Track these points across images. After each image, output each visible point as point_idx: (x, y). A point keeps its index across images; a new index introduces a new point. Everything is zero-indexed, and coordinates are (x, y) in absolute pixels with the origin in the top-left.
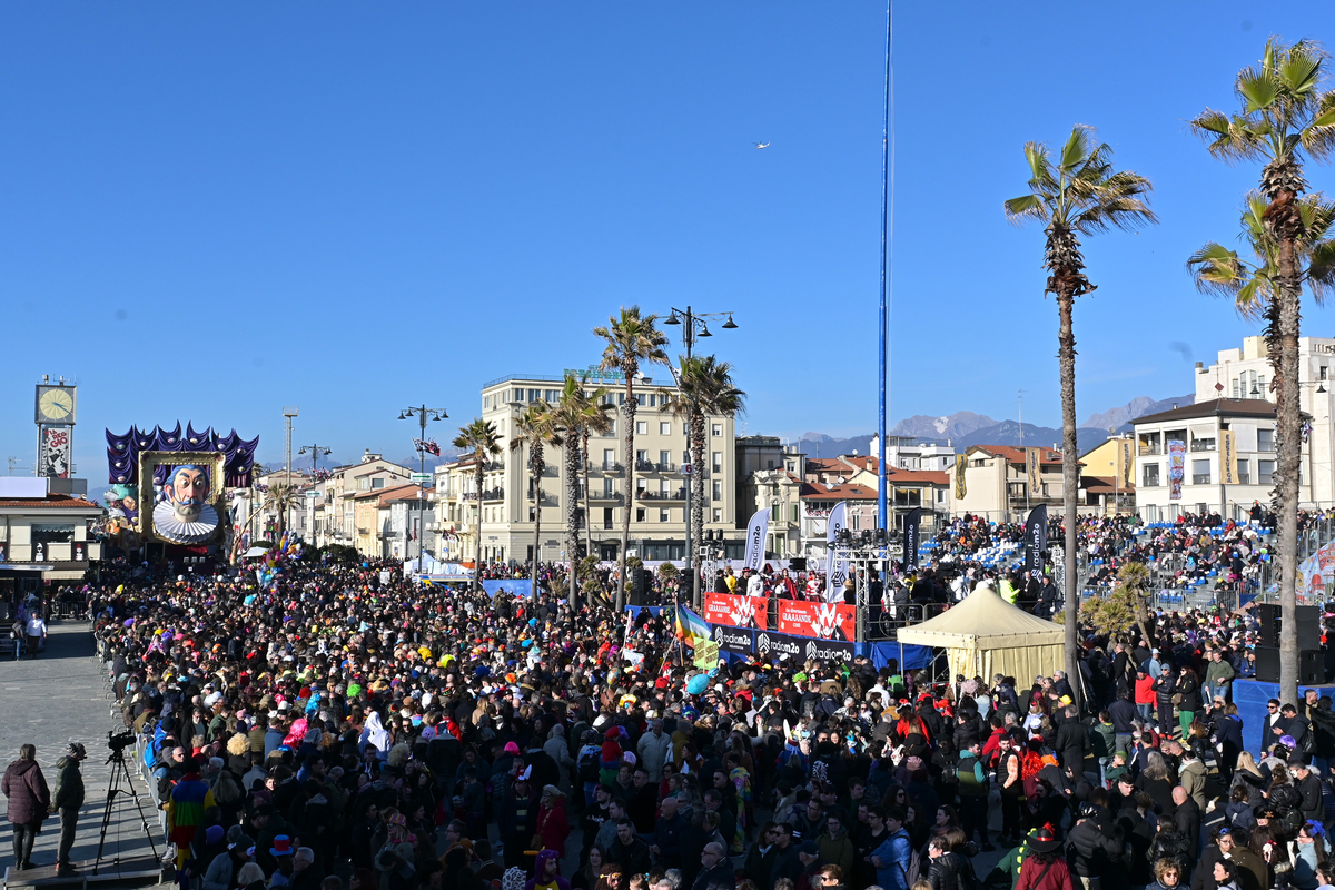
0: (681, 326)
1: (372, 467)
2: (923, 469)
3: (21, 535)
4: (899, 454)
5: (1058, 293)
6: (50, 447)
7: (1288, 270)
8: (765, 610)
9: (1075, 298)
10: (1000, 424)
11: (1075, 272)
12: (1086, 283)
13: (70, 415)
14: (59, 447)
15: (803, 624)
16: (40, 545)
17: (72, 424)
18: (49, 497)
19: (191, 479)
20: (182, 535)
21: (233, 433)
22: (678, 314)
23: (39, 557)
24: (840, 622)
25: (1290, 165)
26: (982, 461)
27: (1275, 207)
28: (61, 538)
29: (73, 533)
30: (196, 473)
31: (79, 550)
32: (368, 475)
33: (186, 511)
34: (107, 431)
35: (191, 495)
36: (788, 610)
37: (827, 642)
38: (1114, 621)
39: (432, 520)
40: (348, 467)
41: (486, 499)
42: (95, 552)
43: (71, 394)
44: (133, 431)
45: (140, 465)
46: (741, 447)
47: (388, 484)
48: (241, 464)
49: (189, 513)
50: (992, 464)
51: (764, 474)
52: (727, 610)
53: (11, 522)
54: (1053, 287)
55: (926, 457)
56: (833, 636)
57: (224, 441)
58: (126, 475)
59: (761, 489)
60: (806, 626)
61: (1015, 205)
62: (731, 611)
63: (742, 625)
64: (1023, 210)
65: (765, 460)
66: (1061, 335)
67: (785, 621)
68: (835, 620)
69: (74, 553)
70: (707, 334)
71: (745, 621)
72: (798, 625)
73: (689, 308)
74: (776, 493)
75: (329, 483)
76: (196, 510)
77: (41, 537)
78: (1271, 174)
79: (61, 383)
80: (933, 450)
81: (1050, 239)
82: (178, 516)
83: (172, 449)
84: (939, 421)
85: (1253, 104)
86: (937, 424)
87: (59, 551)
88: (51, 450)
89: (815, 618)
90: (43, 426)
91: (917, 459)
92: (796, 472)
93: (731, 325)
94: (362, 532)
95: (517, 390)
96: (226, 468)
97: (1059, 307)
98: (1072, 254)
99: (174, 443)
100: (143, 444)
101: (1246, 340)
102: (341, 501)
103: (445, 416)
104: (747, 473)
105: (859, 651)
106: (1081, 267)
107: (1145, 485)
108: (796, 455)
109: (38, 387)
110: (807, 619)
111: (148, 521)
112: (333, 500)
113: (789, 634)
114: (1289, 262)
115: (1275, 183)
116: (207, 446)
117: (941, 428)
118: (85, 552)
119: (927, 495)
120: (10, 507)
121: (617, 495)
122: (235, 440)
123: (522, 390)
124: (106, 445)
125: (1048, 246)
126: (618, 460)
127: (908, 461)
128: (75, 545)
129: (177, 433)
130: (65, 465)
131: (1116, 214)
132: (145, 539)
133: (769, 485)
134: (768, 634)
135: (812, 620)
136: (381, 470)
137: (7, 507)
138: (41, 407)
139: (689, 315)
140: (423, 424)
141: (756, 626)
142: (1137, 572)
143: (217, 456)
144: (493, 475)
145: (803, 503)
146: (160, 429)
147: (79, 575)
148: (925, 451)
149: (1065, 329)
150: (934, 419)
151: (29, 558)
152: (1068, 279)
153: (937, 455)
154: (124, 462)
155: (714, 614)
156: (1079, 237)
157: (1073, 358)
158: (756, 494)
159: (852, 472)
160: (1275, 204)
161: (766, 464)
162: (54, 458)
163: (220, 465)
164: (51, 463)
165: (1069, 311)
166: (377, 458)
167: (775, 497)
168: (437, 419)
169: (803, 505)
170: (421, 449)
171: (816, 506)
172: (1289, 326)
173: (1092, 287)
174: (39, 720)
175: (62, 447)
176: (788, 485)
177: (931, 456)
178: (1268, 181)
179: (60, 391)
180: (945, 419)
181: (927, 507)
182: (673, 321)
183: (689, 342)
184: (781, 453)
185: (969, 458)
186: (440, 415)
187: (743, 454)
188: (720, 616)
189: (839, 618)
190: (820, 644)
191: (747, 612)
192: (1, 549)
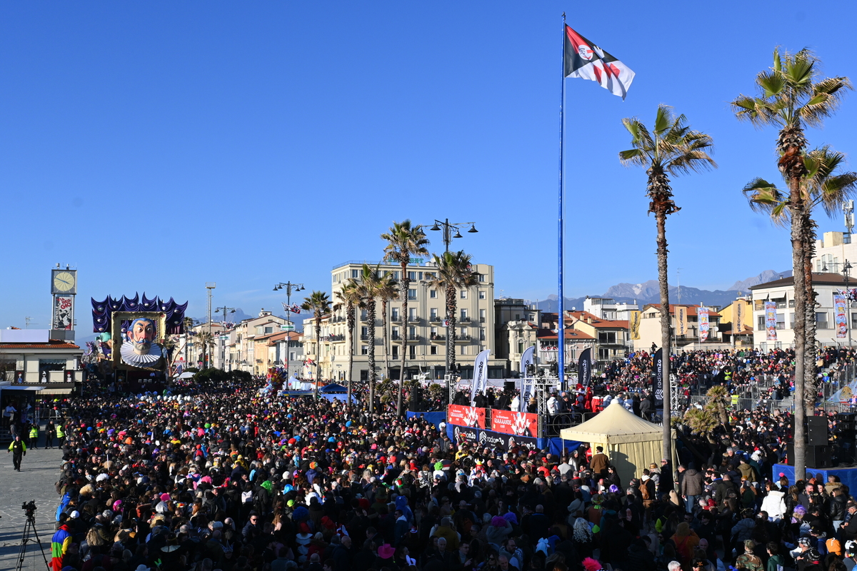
0: (441, 231)
1: (266, 320)
2: (618, 319)
3: (33, 366)
4: (603, 309)
5: (656, 212)
6: (60, 308)
7: (795, 198)
8: (484, 416)
9: (667, 216)
11: (667, 199)
12: (673, 206)
13: (73, 289)
14: (66, 309)
15: (506, 425)
16: (44, 373)
17: (74, 294)
18: (51, 342)
19: (144, 327)
20: (138, 363)
21: (172, 299)
22: (440, 224)
23: (44, 380)
24: (528, 424)
25: (796, 130)
26: (653, 314)
27: (787, 157)
28: (58, 367)
29: (65, 365)
30: (146, 323)
31: (69, 375)
32: (262, 325)
33: (141, 347)
34: (92, 299)
35: (144, 337)
36: (497, 417)
37: (520, 437)
38: (703, 424)
39: (301, 353)
40: (251, 320)
41: (334, 340)
42: (79, 377)
43: (74, 275)
44: (108, 299)
45: (112, 321)
46: (499, 306)
47: (275, 330)
48: (177, 319)
49: (143, 348)
51: (512, 323)
52: (461, 416)
53: (26, 358)
54: (653, 208)
55: (620, 311)
56: (524, 434)
57: (166, 305)
58: (103, 327)
59: (512, 333)
60: (508, 427)
61: (626, 155)
62: (464, 416)
63: (470, 426)
64: (631, 157)
65: (514, 314)
66: (658, 240)
67: (496, 424)
68: (525, 423)
69: (66, 378)
70: (459, 236)
71: (473, 423)
72: (503, 427)
73: (447, 220)
74: (521, 335)
75: (239, 330)
76: (147, 346)
77: (45, 367)
78: (784, 136)
79: (68, 268)
80: (624, 307)
81: (650, 178)
82: (136, 351)
83: (133, 310)
84: (636, 286)
85: (768, 92)
86: (635, 289)
87: (57, 376)
88: (61, 311)
89: (513, 422)
90: (56, 295)
91: (614, 313)
92: (536, 321)
93: (474, 231)
94: (258, 361)
95: (353, 271)
96: (167, 322)
97: (657, 222)
98: (663, 187)
99: (134, 306)
100: (114, 307)
101: (825, 234)
102: (245, 342)
103: (303, 288)
104: (503, 323)
105: (540, 443)
106: (671, 195)
107: (760, 329)
108: (536, 311)
109: (53, 271)
110: (509, 422)
111: (118, 355)
112: (241, 341)
113: (498, 432)
114: (796, 193)
115: (786, 141)
116: (155, 308)
117: (637, 292)
118: (73, 377)
119: (619, 336)
120: (26, 348)
121: (418, 338)
122: (172, 305)
123: (357, 271)
124: (91, 308)
125: (650, 182)
126: (419, 315)
127: (608, 314)
128: (66, 372)
129: (136, 300)
130: (70, 320)
131: (691, 161)
132: (115, 367)
133: (516, 330)
134: (485, 432)
135: (512, 423)
136: (271, 321)
137: (24, 348)
138: (55, 283)
139: (447, 224)
140: (288, 294)
141: (479, 426)
142: (719, 392)
143: (161, 315)
144: (339, 325)
145: (538, 342)
146: (125, 298)
147: (68, 391)
148: (618, 307)
149: (660, 236)
150: (633, 285)
151: (37, 380)
152: (662, 203)
153: (627, 310)
154: (102, 318)
155: (454, 418)
156: (669, 177)
157: (666, 254)
158: (508, 336)
159: (572, 321)
160: (787, 155)
161: (514, 317)
162: (63, 316)
163: (163, 320)
164: (61, 319)
165: (663, 224)
166: (269, 314)
167: (521, 338)
168: (298, 290)
169: (539, 345)
170: (288, 310)
171: (547, 344)
172: (796, 235)
173: (677, 208)
175: (68, 309)
176: (529, 330)
177: (623, 311)
178: (781, 140)
179: (67, 273)
180: (640, 285)
181: (620, 344)
182: (436, 228)
183: (447, 241)
184: (525, 310)
185: (645, 312)
186: (300, 288)
187: (500, 310)
188: (458, 419)
189: (527, 422)
190: (517, 438)
191: (473, 417)
192: (20, 375)
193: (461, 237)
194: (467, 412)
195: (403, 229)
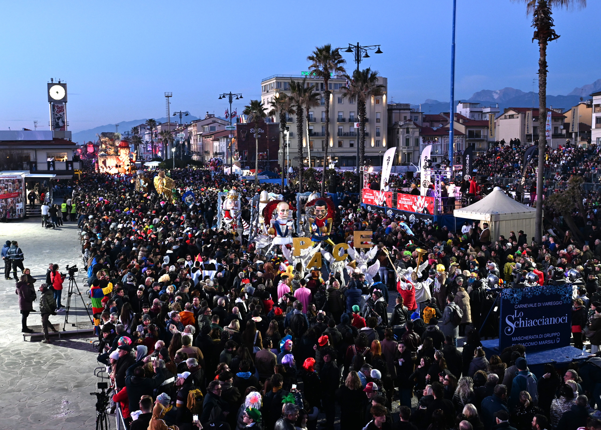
0: (354, 53)
1: (211, 121)
2: (483, 119)
3: (43, 158)
4: (471, 111)
5: (539, 39)
6: (56, 113)
8: (391, 198)
9: (548, 42)
10: (527, 93)
11: (548, 28)
12: (555, 35)
13: (65, 98)
14: (60, 113)
15: (409, 205)
16: (51, 163)
17: (66, 102)
18: (54, 140)
22: (352, 47)
23: (51, 169)
24: (426, 205)
26: (513, 115)
28: (61, 159)
31: (70, 165)
32: (208, 125)
36: (402, 199)
37: (420, 214)
40: (199, 121)
42: (77, 166)
43: (64, 87)
46: (390, 109)
47: (218, 129)
50: (518, 117)
51: (402, 123)
52: (373, 197)
53: (37, 152)
54: (537, 36)
55: (485, 113)
56: (423, 211)
59: (401, 130)
60: (410, 207)
62: (375, 198)
63: (380, 205)
65: (403, 116)
66: (540, 62)
67: (400, 204)
68: (424, 204)
69: (67, 167)
70: (367, 56)
71: (381, 203)
72: (406, 206)
73: (358, 43)
74: (408, 132)
79: (59, 82)
80: (488, 110)
81: (536, 11)
86: (494, 94)
87: (61, 166)
88: (57, 115)
89: (415, 203)
90: (52, 103)
91: (480, 114)
92: (419, 121)
93: (379, 52)
94: (206, 152)
95: (278, 82)
97: (539, 47)
98: (547, 18)
102: (196, 137)
103: (241, 97)
104: (393, 123)
105: (435, 220)
106: (552, 25)
107: (596, 128)
108: (419, 113)
109: (48, 84)
110: (411, 203)
112: (192, 137)
113: (402, 210)
117: (496, 96)
118: (72, 166)
119: (484, 133)
120: (36, 145)
123: (281, 83)
125: (536, 14)
127: (476, 115)
128: (68, 162)
130: (64, 122)
133: (404, 128)
134: (392, 210)
135: (413, 204)
136: (215, 122)
138: (51, 94)
139: (358, 47)
140: (230, 101)
141: (386, 206)
142: (577, 181)
145: (421, 137)
147: (70, 177)
148: (484, 110)
149: (542, 59)
150: (493, 91)
151: (46, 169)
152: (545, 32)
153: (490, 112)
155: (367, 199)
156: (552, 10)
157: (545, 74)
158: (398, 133)
159: (447, 121)
161: (403, 118)
162: (59, 118)
164: (57, 121)
165: (544, 49)
166: (212, 116)
167: (407, 135)
168: (237, 98)
169: (421, 139)
171: (428, 139)
173: (558, 36)
174: (48, 251)
175: (61, 113)
176: (414, 128)
177: (487, 112)
179: (59, 86)
182: (349, 50)
183: (358, 61)
184: (411, 112)
185: (506, 114)
186: (239, 97)
187: (392, 113)
188: (370, 200)
189: (426, 204)
190: (417, 215)
191: (382, 199)
192: (34, 165)
193: (368, 56)
194: (377, 195)
195: (324, 53)
